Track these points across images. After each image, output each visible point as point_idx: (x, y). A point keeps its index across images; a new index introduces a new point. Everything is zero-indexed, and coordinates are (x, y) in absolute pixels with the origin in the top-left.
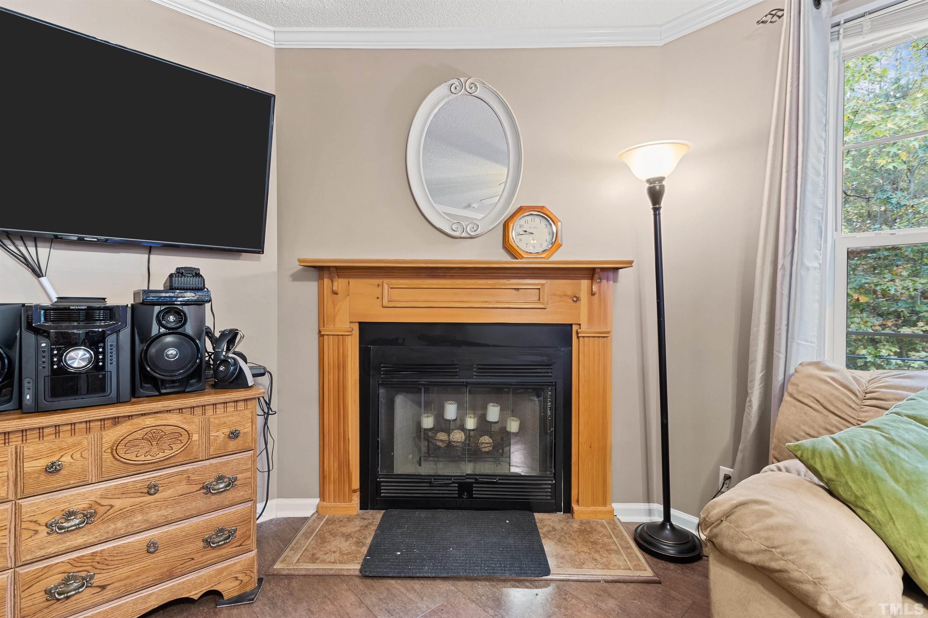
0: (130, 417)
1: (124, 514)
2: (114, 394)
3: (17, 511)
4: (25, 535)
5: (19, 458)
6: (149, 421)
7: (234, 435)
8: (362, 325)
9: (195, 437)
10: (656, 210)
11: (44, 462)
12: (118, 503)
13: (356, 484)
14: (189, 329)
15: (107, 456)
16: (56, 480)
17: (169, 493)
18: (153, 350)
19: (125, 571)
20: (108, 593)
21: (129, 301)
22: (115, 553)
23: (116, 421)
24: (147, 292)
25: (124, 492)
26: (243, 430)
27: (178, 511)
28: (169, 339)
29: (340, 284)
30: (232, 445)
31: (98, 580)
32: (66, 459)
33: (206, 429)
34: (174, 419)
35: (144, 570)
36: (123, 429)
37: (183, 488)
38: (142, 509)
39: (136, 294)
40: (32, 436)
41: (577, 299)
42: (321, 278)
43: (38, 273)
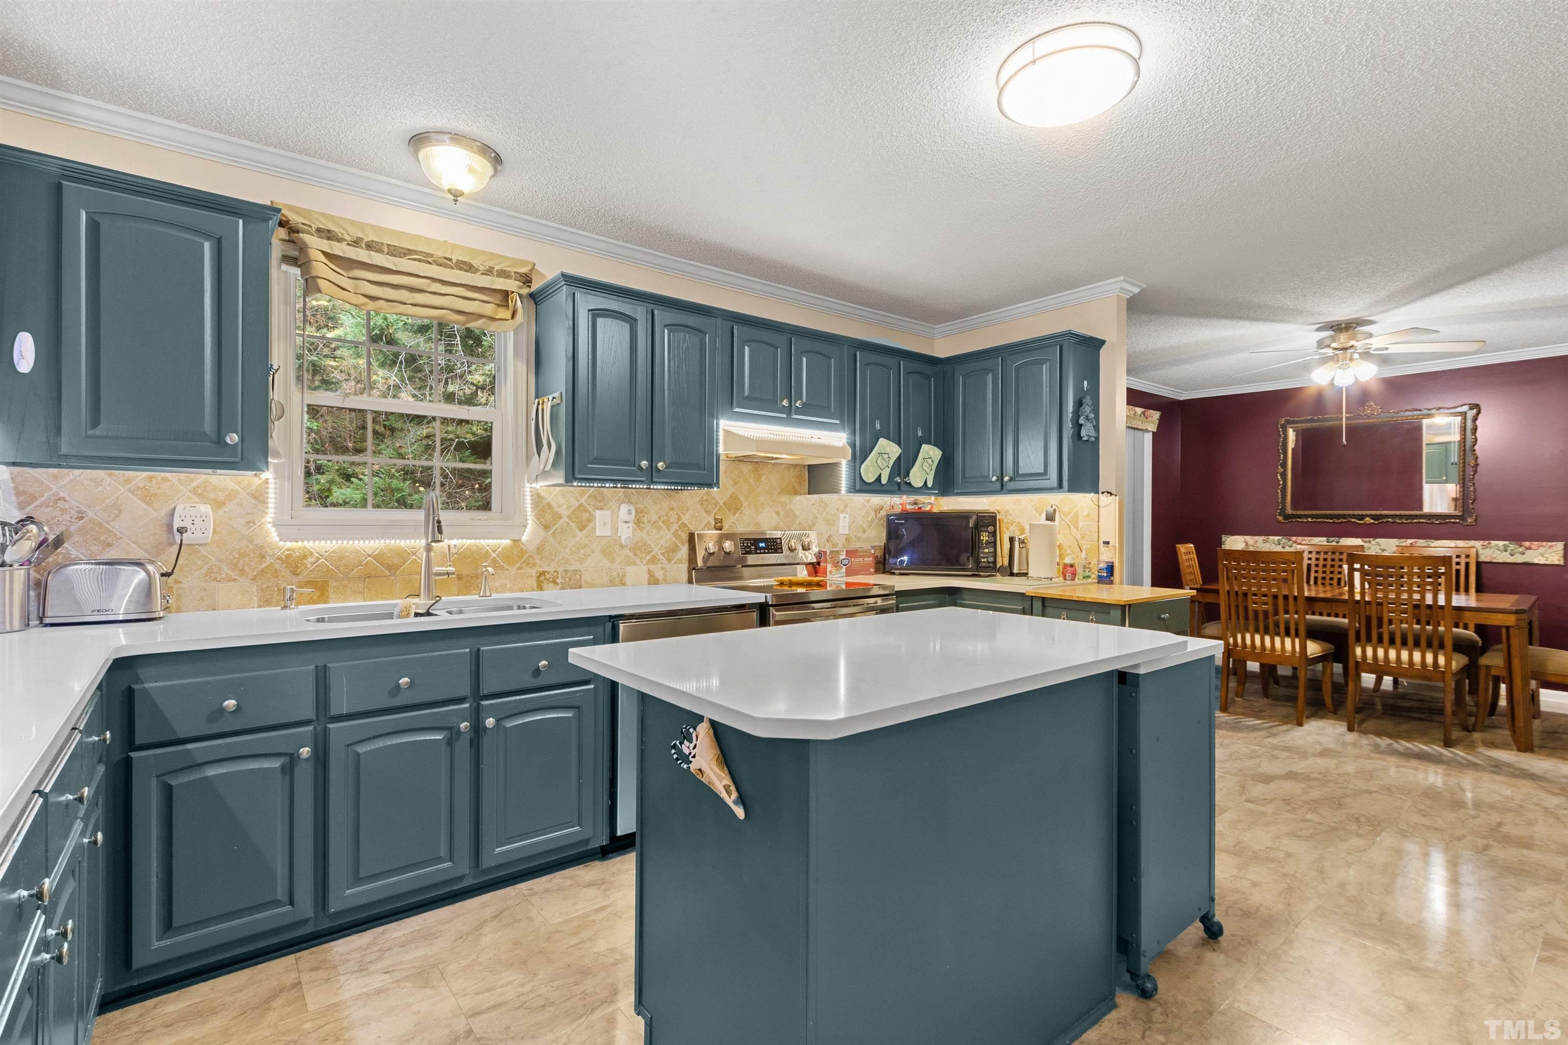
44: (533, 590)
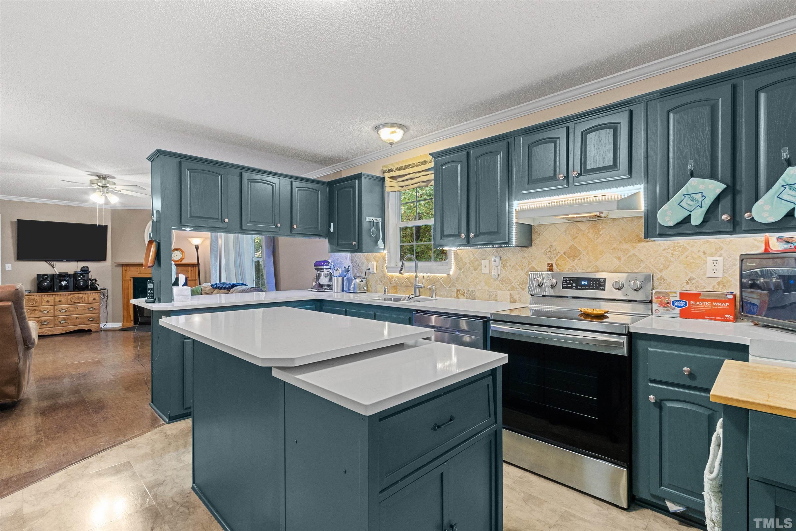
0: (73, 294)
1: (72, 311)
2: (70, 290)
3: (54, 307)
4: (56, 311)
5: (54, 299)
6: (77, 295)
7: (94, 299)
8: (134, 278)
9: (86, 299)
10: (197, 251)
11: (59, 300)
12: (71, 309)
13: (132, 318)
14: (85, 278)
15: (69, 300)
16: (60, 303)
17: (80, 309)
18: (78, 283)
19: (72, 321)
20: (69, 324)
21: (73, 273)
22: (70, 317)
23: (71, 294)
24: (76, 272)
25: (72, 307)
26: (96, 299)
27: (82, 312)
28: (81, 280)
29: (128, 268)
30: (94, 301)
31: (68, 322)
32: (62, 300)
33: (88, 298)
34: (82, 295)
35: (76, 322)
36: (72, 296)
37: (83, 308)
38: (75, 311)
39: (74, 272)
40: (56, 295)
41: (188, 271)
42: (122, 267)
43: (54, 268)
44: (455, 298)
